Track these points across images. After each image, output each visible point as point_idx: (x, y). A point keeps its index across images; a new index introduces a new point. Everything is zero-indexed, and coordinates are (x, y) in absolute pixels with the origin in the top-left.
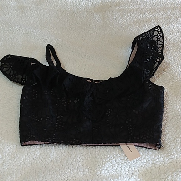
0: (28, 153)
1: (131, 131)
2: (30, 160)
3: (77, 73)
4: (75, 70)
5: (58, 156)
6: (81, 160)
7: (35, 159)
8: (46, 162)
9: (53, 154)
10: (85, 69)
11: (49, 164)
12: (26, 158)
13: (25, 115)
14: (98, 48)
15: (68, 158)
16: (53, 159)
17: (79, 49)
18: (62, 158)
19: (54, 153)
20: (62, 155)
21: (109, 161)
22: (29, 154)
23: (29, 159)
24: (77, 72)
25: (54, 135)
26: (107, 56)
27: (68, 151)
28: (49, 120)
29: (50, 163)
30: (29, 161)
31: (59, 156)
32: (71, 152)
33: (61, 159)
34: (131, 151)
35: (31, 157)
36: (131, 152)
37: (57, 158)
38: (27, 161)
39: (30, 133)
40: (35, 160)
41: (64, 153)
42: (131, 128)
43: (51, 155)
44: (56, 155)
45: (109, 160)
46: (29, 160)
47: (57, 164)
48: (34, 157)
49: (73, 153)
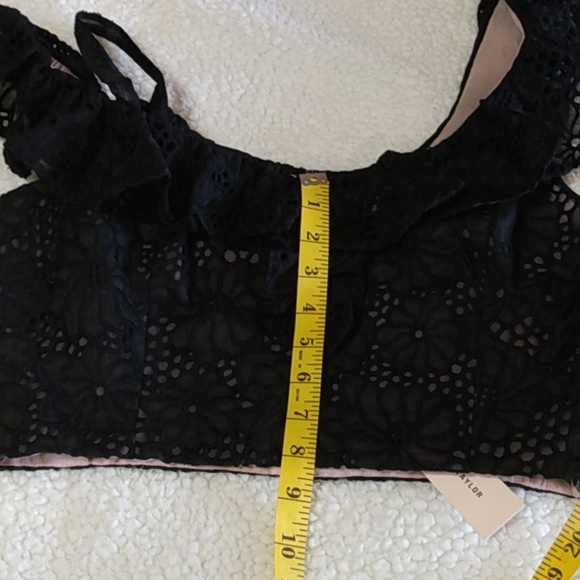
0: (17, 514)
1: (471, 416)
2: (28, 545)
3: (232, 130)
4: (224, 115)
5: (145, 530)
6: (246, 550)
7: (46, 539)
8: (94, 557)
9: (122, 520)
10: (270, 112)
11: (105, 564)
12: (10, 533)
13: (8, 330)
14: (327, 6)
15: (188, 542)
16: (124, 540)
17: (245, 15)
18: (164, 541)
19: (128, 516)
20: (165, 526)
21: (363, 570)
22: (23, 520)
23: (21, 538)
24: (233, 125)
25: (141, 420)
26: (367, 49)
27: (187, 506)
28: (113, 346)
29: (110, 564)
30: (24, 548)
31: (151, 530)
32: (202, 512)
33: (157, 544)
34: (475, 490)
35: (30, 533)
36: (480, 494)
37: (142, 536)
38: (14, 547)
39: (35, 416)
40: (49, 544)
41: (172, 515)
42: (471, 403)
43: (116, 523)
44: (138, 524)
45: (365, 565)
46: (22, 543)
47: (141, 568)
48: (44, 532)
49: (210, 517)
